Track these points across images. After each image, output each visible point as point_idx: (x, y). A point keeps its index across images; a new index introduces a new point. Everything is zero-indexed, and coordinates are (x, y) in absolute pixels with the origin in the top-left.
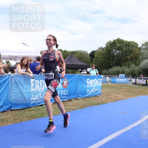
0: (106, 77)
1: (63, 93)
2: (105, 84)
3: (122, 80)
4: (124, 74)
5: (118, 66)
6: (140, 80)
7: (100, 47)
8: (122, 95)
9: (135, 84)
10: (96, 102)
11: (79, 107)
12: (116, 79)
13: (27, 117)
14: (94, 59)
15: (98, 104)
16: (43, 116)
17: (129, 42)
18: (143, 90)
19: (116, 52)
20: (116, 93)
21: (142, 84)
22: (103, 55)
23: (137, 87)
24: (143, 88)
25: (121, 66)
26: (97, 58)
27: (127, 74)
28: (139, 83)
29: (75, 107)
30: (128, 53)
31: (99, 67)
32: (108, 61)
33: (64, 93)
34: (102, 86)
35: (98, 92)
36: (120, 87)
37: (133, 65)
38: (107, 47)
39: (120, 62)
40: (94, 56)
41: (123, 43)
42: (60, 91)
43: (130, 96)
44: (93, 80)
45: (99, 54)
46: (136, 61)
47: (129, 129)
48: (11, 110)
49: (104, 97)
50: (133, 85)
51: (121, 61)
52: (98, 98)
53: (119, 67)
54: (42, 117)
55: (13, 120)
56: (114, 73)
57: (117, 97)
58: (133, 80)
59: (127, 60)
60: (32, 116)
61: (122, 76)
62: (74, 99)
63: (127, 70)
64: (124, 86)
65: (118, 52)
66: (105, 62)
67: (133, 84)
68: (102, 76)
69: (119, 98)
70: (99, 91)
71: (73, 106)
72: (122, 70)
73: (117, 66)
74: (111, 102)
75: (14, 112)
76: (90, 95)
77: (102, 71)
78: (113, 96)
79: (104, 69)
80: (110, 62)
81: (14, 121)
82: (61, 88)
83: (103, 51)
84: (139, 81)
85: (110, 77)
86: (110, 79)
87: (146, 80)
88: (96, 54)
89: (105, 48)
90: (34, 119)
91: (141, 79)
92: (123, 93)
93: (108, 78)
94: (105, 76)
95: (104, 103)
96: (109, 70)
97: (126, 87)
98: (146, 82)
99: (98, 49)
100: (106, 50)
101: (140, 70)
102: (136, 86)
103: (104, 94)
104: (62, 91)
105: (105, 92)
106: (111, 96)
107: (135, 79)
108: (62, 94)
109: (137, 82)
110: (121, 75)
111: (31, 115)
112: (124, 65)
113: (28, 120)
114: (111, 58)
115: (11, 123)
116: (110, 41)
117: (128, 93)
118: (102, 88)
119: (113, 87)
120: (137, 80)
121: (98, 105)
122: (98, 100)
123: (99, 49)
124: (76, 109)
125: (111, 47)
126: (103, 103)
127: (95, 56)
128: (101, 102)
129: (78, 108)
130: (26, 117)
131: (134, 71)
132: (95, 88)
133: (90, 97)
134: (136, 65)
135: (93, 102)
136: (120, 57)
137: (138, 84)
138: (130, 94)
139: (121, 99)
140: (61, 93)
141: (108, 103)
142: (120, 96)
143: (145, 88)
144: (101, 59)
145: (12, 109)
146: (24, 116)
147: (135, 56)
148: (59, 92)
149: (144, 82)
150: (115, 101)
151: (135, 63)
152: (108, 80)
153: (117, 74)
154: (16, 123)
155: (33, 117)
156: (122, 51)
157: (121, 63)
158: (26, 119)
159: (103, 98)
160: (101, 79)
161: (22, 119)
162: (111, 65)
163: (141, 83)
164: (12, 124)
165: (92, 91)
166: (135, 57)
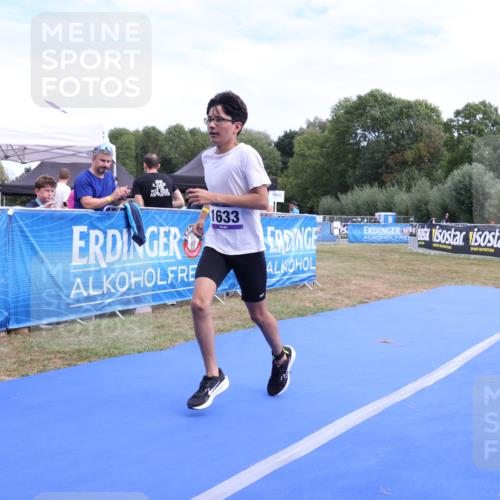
0: (332, 221)
1: (184, 275)
2: (328, 245)
3: (385, 231)
4: (391, 211)
5: (371, 186)
6: (445, 231)
7: (312, 120)
8: (383, 283)
9: (429, 245)
10: (296, 304)
11: (239, 323)
12: (365, 228)
13: (62, 355)
14: (291, 160)
15: (301, 313)
16: (117, 352)
17: (409, 102)
18: (455, 268)
19: (365, 137)
20: (364, 276)
21: (450, 248)
22: (322, 146)
23: (435, 255)
24: (455, 259)
25: (382, 184)
26: (303, 156)
27: (403, 211)
28: (440, 243)
29: (227, 322)
30: (408, 141)
31: (307, 189)
32: (339, 168)
33: (187, 276)
34: (317, 251)
35: (303, 272)
36: (378, 255)
37: (423, 183)
38: (336, 120)
39: (380, 171)
40: (292, 148)
41: (392, 108)
42: (175, 268)
43: (411, 285)
44: (286, 231)
45: (310, 143)
46: (433, 167)
47: (404, 397)
48: (9, 332)
49: (322, 290)
50: (421, 250)
51: (384, 167)
52: (305, 294)
53: (375, 189)
54: (115, 356)
55: (15, 366)
56: (358, 207)
57: (365, 288)
58: (423, 234)
59: (404, 163)
60: (79, 351)
61: (386, 220)
62: (222, 297)
63: (403, 198)
64: (392, 251)
65: (372, 136)
66: (328, 170)
67: (420, 246)
68: (319, 218)
69: (375, 293)
70: (306, 269)
71: (220, 317)
72: (384, 198)
73: (368, 186)
74: (347, 305)
75: (19, 336)
76: (278, 281)
77: (318, 202)
78: (355, 284)
79: (326, 193)
80: (346, 171)
81: (20, 368)
82: (179, 257)
83: (323, 132)
84: (440, 238)
85: (344, 222)
86: (345, 229)
87: (464, 233)
88: (299, 143)
89: (330, 122)
90: (86, 362)
91: (447, 231)
92: (387, 276)
93: (337, 224)
94: (328, 217)
95: (322, 310)
96: (342, 197)
97: (397, 256)
98: (466, 239)
99: (305, 126)
100: (332, 131)
101: (447, 200)
102: (433, 252)
103: (325, 280)
104: (180, 268)
105: (326, 273)
106: (347, 287)
107: (428, 230)
108: (182, 278)
109: (435, 240)
110: (383, 214)
111: (77, 347)
112: (394, 181)
113: (69, 365)
114: (350, 156)
115: (9, 375)
116: (347, 100)
117: (405, 278)
118: (318, 260)
119: (355, 257)
120: (436, 232)
121: (302, 315)
122: (304, 298)
123: (310, 125)
124: (229, 330)
125: (348, 120)
126: (318, 310)
127: (296, 149)
128: (314, 305)
129: (236, 326)
130: (59, 355)
131: (426, 203)
132: (294, 257)
133: (276, 290)
134: (434, 181)
135: (288, 307)
136: (380, 155)
137: (437, 245)
138: (412, 279)
139: (382, 295)
140: (180, 275)
141: (337, 308)
142: (379, 287)
143: (461, 261)
144: (315, 161)
145: (11, 327)
146: (52, 353)
147: (432, 150)
148: (172, 272)
149: (459, 241)
150: (362, 302)
151: (429, 175)
152: (336, 232)
153: (369, 211)
154: (27, 375)
155: (84, 354)
156: (386, 133)
157: (382, 174)
158: (60, 362)
159: (320, 294)
160: (315, 229)
161: (46, 362)
162: (349, 181)
163: (449, 245)
164: (11, 378)
165: (284, 268)
166: (431, 154)
